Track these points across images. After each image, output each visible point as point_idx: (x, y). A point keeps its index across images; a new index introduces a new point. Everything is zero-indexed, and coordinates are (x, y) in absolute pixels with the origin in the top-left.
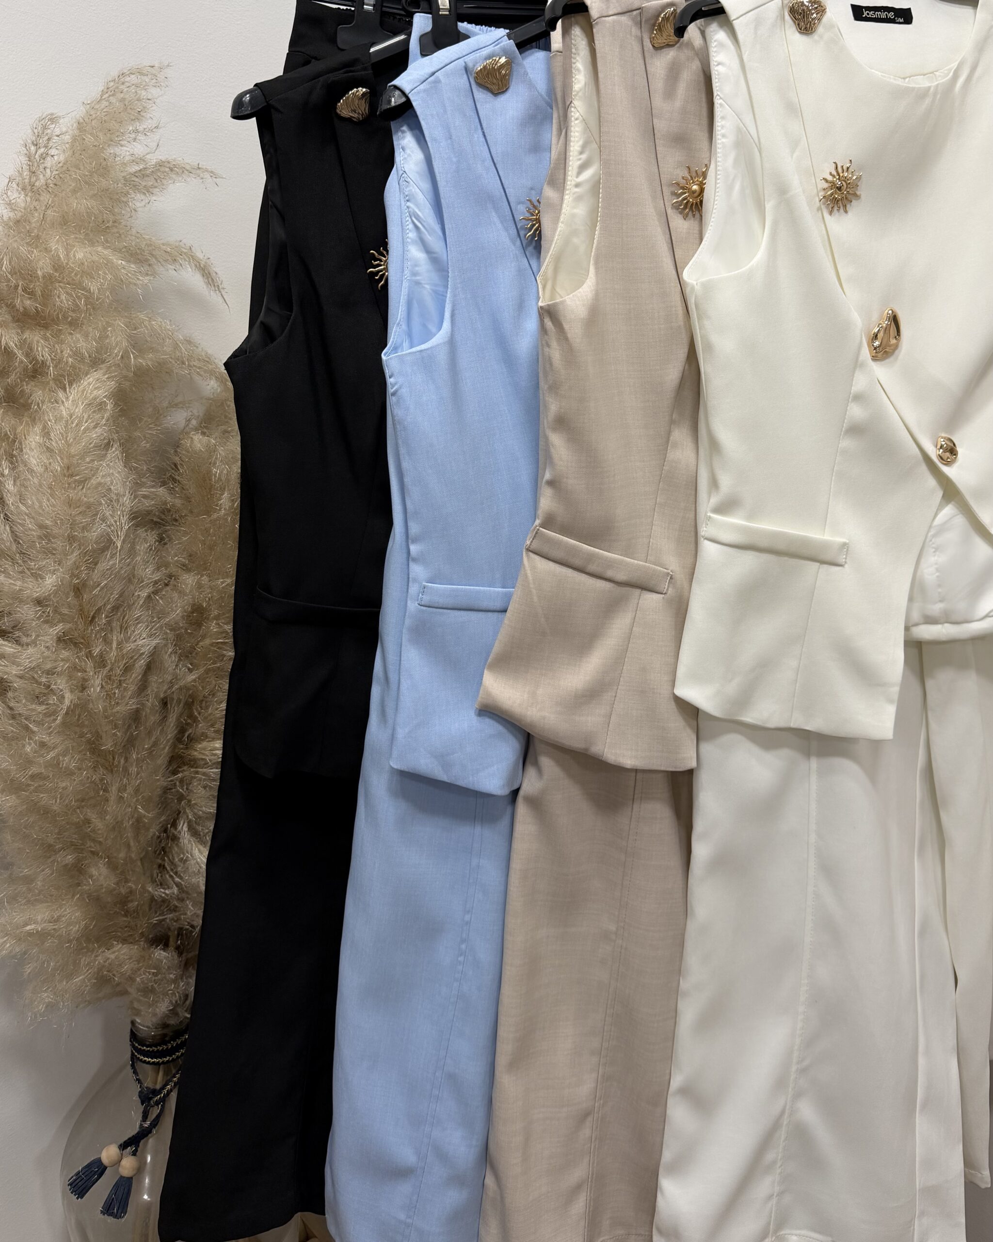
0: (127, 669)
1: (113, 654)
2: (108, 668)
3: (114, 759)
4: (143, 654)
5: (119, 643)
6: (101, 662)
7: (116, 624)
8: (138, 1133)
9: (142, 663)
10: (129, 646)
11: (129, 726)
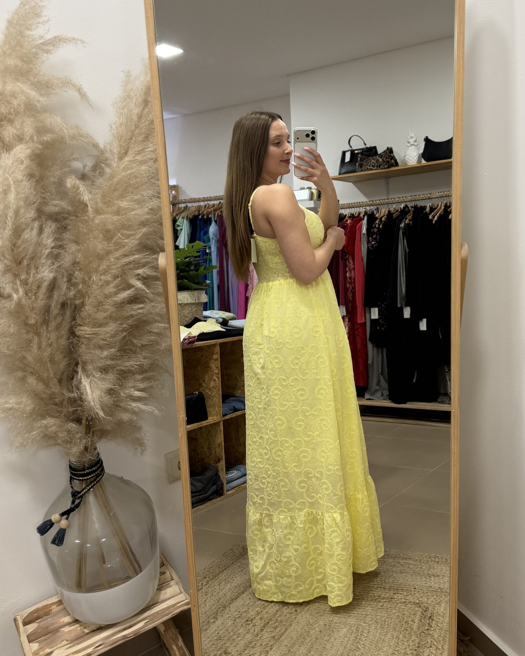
0: (39, 287)
1: (31, 280)
2: (29, 286)
3: (37, 329)
4: (45, 280)
5: (34, 274)
6: (25, 283)
7: (32, 266)
8: (69, 510)
9: (46, 284)
10: (39, 276)
11: (43, 314)
